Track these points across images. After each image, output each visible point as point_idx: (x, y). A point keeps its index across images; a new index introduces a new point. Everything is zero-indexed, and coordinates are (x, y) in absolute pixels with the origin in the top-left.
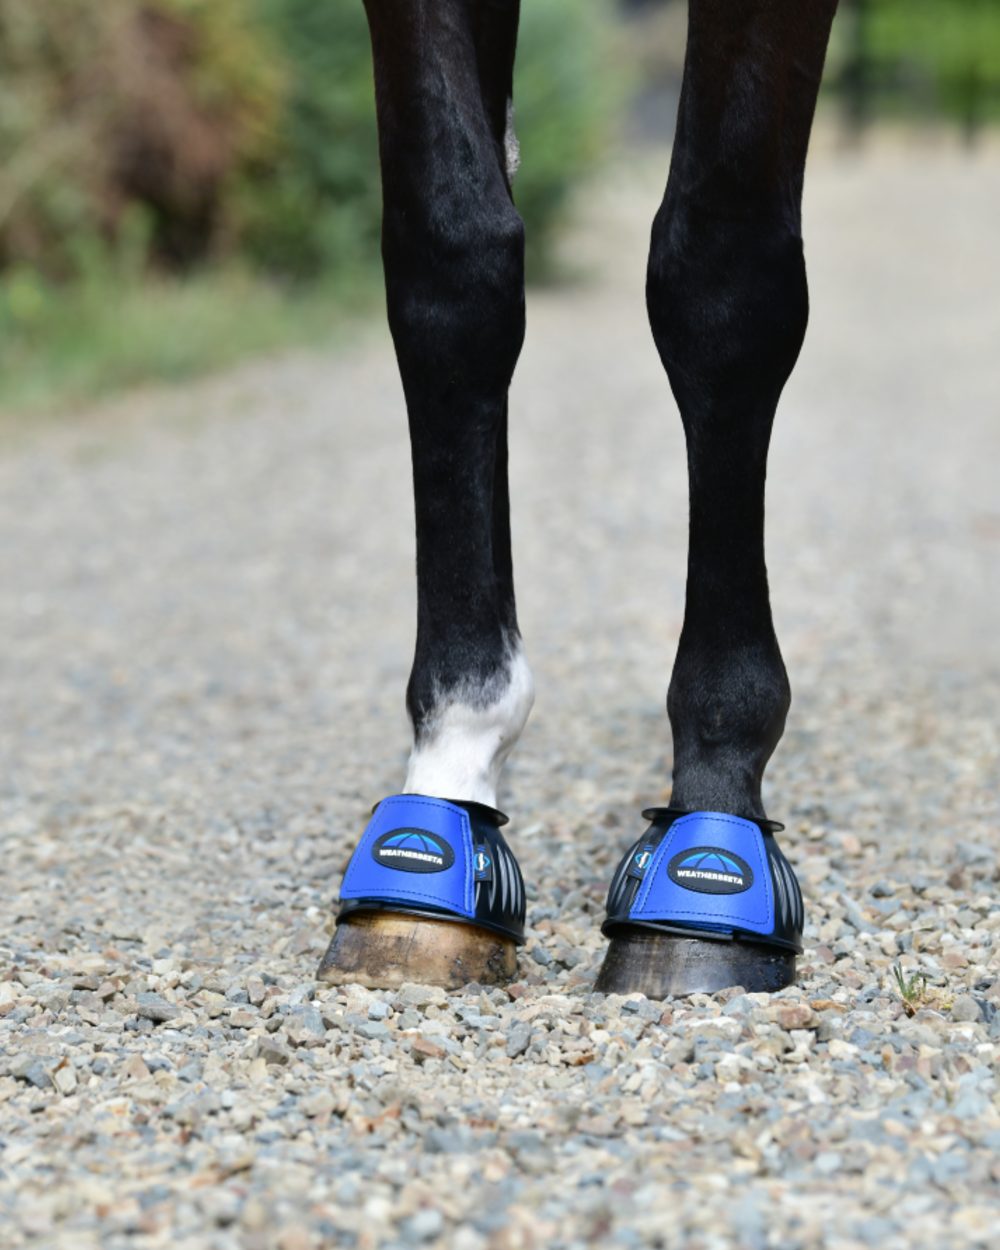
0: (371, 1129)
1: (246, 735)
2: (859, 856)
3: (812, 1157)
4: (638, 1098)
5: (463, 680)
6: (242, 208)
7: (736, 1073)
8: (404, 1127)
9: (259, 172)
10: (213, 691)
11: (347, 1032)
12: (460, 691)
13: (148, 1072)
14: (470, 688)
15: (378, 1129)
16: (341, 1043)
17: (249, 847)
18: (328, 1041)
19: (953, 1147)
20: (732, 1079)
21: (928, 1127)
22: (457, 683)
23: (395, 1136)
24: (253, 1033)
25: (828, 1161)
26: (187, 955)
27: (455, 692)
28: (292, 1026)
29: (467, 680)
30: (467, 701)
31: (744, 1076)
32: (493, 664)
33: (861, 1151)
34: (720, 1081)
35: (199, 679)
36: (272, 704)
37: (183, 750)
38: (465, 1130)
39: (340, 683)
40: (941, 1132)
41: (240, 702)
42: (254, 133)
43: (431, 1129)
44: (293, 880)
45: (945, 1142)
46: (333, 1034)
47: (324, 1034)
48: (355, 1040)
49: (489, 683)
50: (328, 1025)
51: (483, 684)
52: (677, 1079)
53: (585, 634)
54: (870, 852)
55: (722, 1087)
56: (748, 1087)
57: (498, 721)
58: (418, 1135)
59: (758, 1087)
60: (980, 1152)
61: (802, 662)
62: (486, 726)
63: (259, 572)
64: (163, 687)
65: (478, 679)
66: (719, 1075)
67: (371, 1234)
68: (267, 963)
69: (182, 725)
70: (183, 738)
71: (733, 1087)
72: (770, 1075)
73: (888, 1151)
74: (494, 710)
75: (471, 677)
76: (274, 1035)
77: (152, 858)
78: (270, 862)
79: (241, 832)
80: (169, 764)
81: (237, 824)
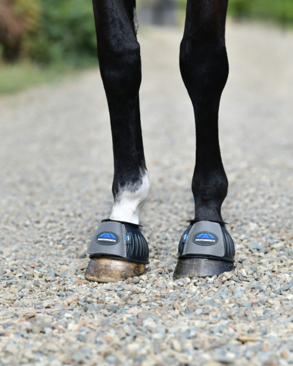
0: (69, 305)
1: (31, 194)
3: (194, 311)
4: (145, 295)
5: (127, 183)
6: (28, 44)
7: (172, 287)
8: (78, 304)
9: (32, 34)
10: (22, 181)
11: (61, 277)
14: (129, 186)
15: (71, 305)
16: (60, 280)
17: (33, 225)
18: (56, 280)
19: (234, 306)
20: (171, 289)
21: (227, 301)
22: (125, 184)
23: (76, 307)
24: (35, 278)
25: (199, 311)
26: (16, 256)
27: (125, 186)
28: (46, 276)
30: (129, 189)
31: (174, 288)
32: (136, 178)
33: (208, 308)
34: (168, 289)
35: (18, 178)
36: (39, 185)
37: (13, 198)
38: (96, 304)
40: (231, 302)
41: (30, 184)
42: (31, 23)
43: (86, 304)
44: (46, 234)
45: (232, 305)
46: (58, 278)
47: (55, 278)
48: (64, 279)
49: (135, 184)
50: (56, 275)
51: (133, 185)
55: (168, 291)
56: (175, 290)
57: (138, 196)
58: (82, 306)
59: (178, 291)
60: (241, 308)
62: (135, 198)
63: (35, 147)
64: (8, 180)
65: (132, 183)
66: (168, 287)
68: (38, 258)
69: (13, 191)
70: (14, 195)
71: (171, 291)
72: (182, 287)
73: (216, 308)
74: (137, 192)
75: (129, 183)
76: (41, 278)
77: (5, 229)
78: (39, 229)
79: (31, 221)
80: (10, 203)
81: (29, 219)
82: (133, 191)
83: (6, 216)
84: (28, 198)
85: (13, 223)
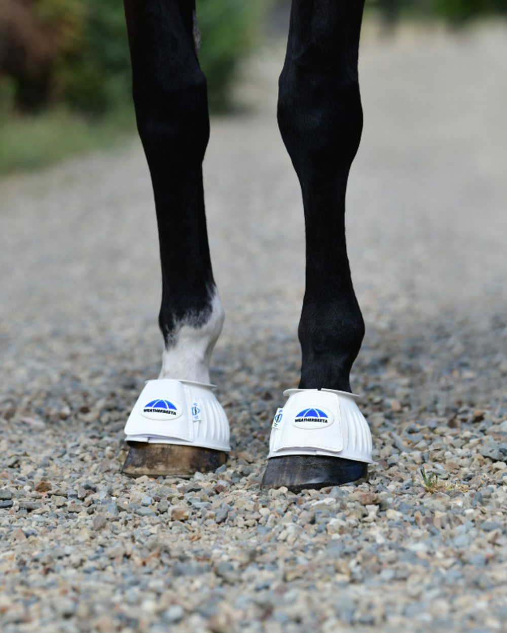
0: (144, 564)
1: (73, 357)
2: (400, 412)
3: (379, 572)
4: (286, 543)
5: (188, 314)
6: (64, 77)
7: (337, 529)
8: (162, 562)
9: (72, 58)
10: (55, 334)
11: (130, 513)
12: (187, 319)
13: (25, 537)
14: (191, 317)
15: (148, 564)
16: (127, 519)
17: (76, 416)
18: (120, 518)
19: (454, 564)
20: (335, 532)
21: (439, 555)
22: (185, 315)
23: (157, 568)
24: (80, 515)
25: (387, 574)
26: (44, 475)
27: (184, 320)
28: (101, 510)
29: (190, 313)
30: (190, 324)
31: (342, 530)
32: (202, 304)
33: (405, 568)
34: (329, 533)
35: (47, 328)
36: (87, 340)
37: (40, 366)
38: (194, 563)
39: (123, 328)
40: (447, 557)
41: (69, 340)
42: (70, 37)
43: (176, 563)
44: (100, 433)
45: (449, 562)
46: (122, 514)
47: (118, 515)
48: (135, 517)
49: (201, 313)
50: (120, 509)
51: (198, 315)
52: (306, 533)
53: (252, 298)
54: (406, 409)
55: (331, 536)
56: (344, 536)
57: (207, 333)
58: (169, 566)
59: (349, 536)
60: (467, 567)
61: (368, 310)
62: (201, 336)
63: (77, 270)
64: (29, 332)
65: (196, 312)
66: (329, 530)
67: (145, 620)
68: (87, 477)
69: (39, 353)
70: (40, 360)
71: (336, 536)
72: (355, 529)
73: (419, 568)
74: (205, 327)
75: (192, 311)
76: (92, 515)
77: (24, 423)
78: (87, 424)
79: (71, 409)
80: (33, 374)
81: (69, 404)
82: (198, 326)
83: (26, 399)
84: (67, 365)
85: (39, 412)
